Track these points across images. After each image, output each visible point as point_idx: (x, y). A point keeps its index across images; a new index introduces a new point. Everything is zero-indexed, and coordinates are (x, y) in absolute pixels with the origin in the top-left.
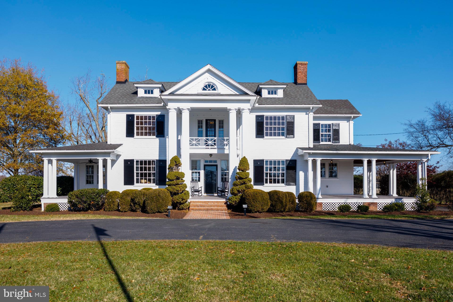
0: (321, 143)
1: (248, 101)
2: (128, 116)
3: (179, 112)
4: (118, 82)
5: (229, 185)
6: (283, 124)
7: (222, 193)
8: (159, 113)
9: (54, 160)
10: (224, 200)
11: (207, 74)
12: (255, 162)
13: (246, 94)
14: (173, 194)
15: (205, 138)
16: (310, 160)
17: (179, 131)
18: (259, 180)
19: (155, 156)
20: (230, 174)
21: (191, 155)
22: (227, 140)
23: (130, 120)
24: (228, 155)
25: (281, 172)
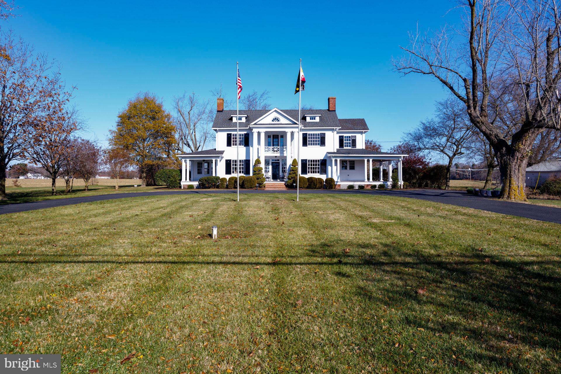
0: (345, 148)
1: (298, 127)
2: (228, 134)
3: (259, 133)
4: (218, 111)
5: (286, 175)
6: (319, 138)
7: (282, 179)
8: (246, 132)
9: (188, 160)
10: (284, 183)
11: (274, 113)
12: (302, 160)
13: (296, 124)
14: (258, 179)
15: (272, 147)
16: (333, 159)
17: (259, 143)
18: (304, 171)
19: (243, 157)
20: (287, 168)
21: (266, 157)
22: (286, 148)
23: (229, 137)
24: (286, 157)
25: (317, 166)
